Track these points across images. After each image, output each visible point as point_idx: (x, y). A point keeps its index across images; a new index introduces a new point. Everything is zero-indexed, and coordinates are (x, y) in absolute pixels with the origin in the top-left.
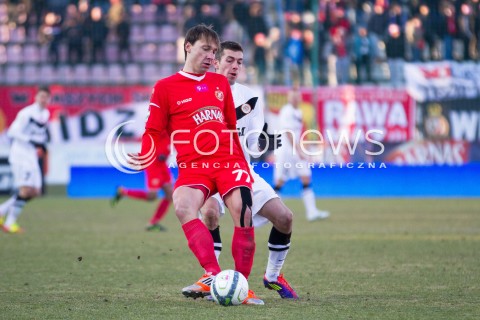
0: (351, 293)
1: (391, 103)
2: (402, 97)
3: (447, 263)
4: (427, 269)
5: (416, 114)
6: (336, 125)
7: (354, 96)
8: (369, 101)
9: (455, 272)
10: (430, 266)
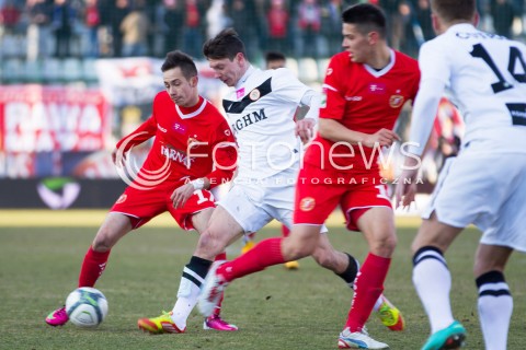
0: (34, 322)
1: (82, 106)
2: (95, 99)
3: (144, 289)
4: (122, 295)
5: (111, 119)
6: (18, 130)
7: (41, 98)
8: (59, 103)
9: (154, 298)
10: (126, 291)
